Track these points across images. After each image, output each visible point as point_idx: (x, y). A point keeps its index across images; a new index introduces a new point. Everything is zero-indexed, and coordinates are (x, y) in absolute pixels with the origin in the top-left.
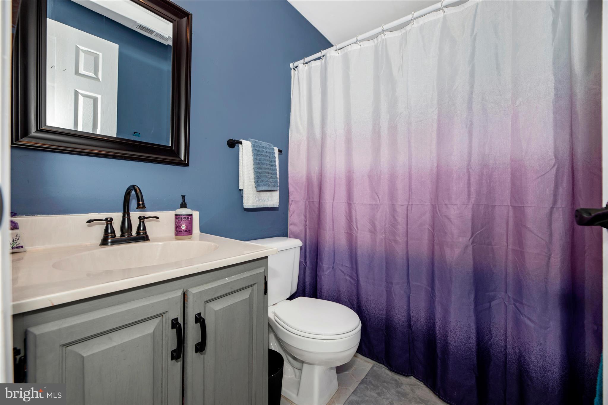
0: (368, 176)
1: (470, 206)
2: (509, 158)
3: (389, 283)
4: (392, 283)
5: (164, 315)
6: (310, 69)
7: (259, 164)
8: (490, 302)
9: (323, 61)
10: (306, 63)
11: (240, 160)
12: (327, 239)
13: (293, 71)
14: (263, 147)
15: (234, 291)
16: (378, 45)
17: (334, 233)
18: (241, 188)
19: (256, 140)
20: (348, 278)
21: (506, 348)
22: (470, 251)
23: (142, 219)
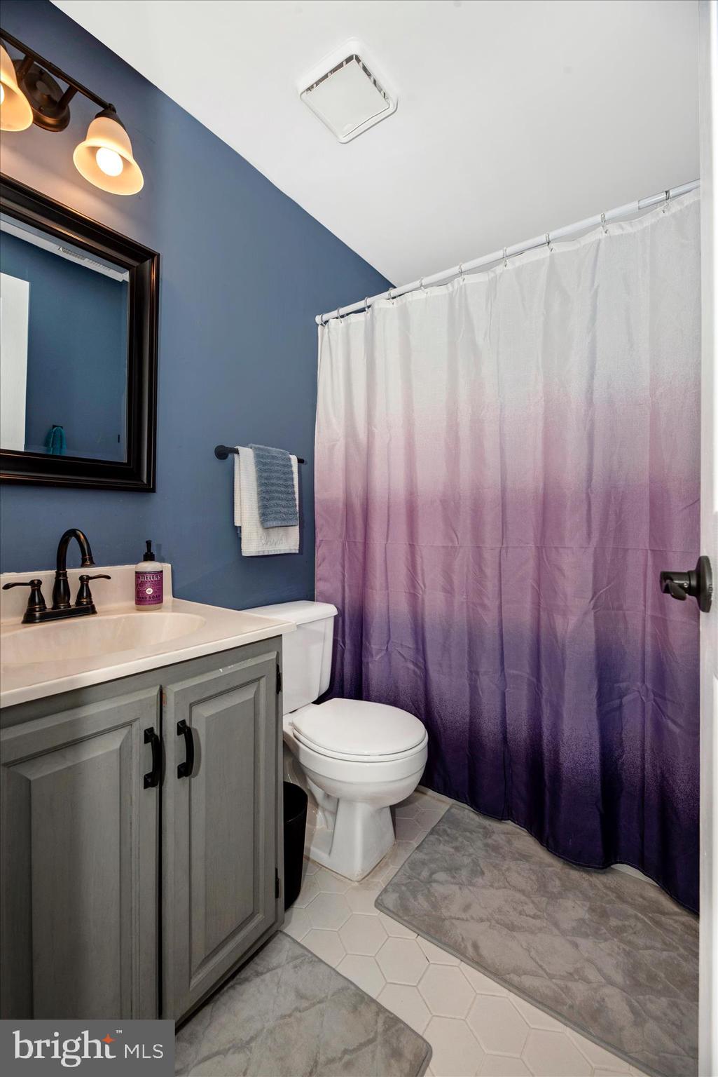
0: (441, 501)
1: (591, 550)
2: (647, 477)
3: (473, 673)
4: (477, 673)
5: (134, 724)
6: (348, 326)
7: (266, 485)
8: (621, 697)
9: (369, 314)
10: (342, 317)
11: (235, 480)
12: (377, 604)
13: (320, 327)
14: (274, 457)
15: (232, 688)
16: (454, 294)
17: (388, 594)
18: (237, 523)
19: (261, 446)
20: (411, 666)
21: (644, 768)
22: (590, 619)
23: (84, 580)
